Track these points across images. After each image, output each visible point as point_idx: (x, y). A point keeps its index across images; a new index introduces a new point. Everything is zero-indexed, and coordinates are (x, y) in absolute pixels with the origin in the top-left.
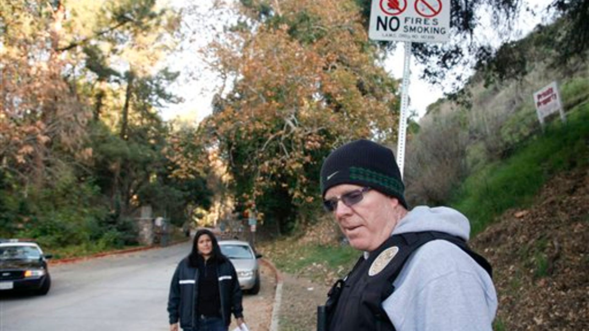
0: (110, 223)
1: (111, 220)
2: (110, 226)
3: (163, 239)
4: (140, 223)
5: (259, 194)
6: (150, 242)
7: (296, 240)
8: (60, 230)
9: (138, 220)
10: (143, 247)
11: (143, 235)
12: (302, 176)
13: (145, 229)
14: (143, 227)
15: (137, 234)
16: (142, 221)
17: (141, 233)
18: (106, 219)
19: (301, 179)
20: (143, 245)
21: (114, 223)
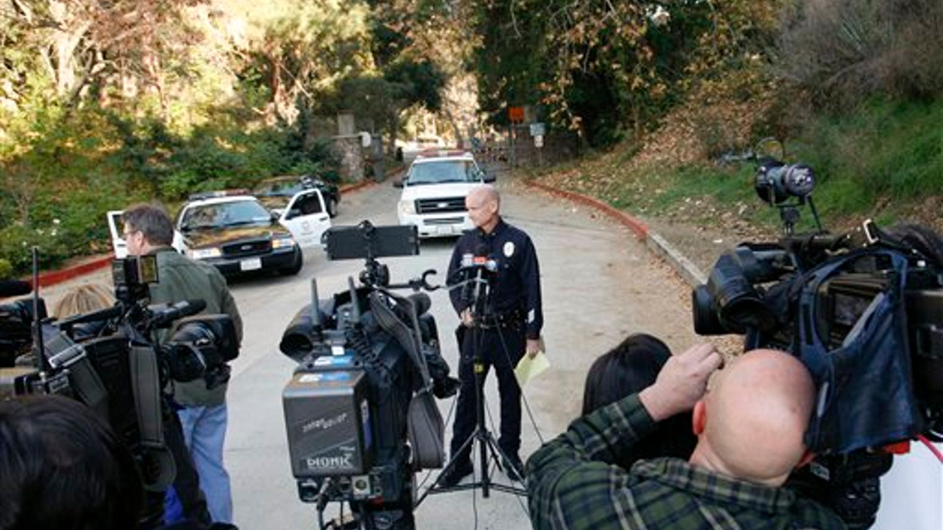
0: (293, 149)
1: (295, 144)
2: (295, 154)
3: (376, 168)
4: (339, 144)
5: (568, 82)
6: (360, 176)
7: (628, 158)
8: (226, 168)
9: (335, 140)
10: (350, 186)
11: (348, 165)
12: (646, 48)
13: (349, 155)
14: (344, 152)
15: (338, 164)
16: (342, 140)
17: (344, 161)
18: (288, 143)
19: (645, 53)
20: (348, 182)
21: (298, 148)
